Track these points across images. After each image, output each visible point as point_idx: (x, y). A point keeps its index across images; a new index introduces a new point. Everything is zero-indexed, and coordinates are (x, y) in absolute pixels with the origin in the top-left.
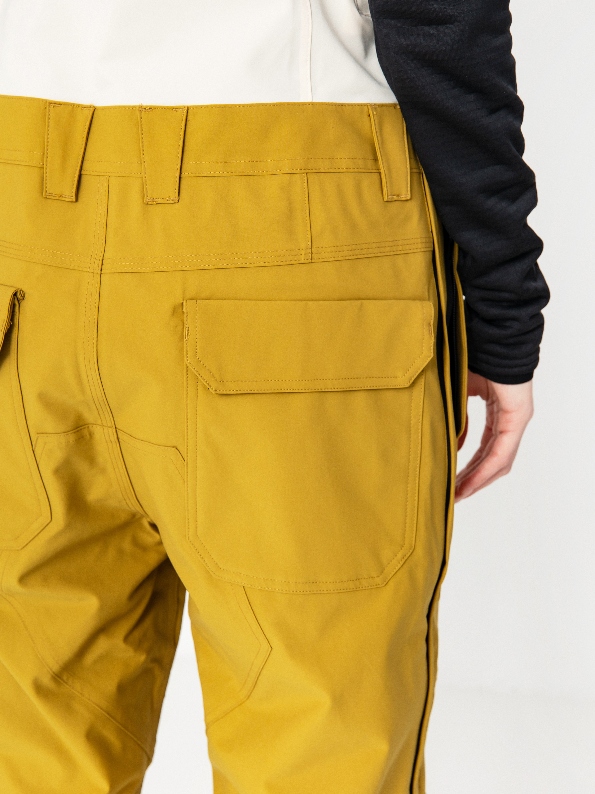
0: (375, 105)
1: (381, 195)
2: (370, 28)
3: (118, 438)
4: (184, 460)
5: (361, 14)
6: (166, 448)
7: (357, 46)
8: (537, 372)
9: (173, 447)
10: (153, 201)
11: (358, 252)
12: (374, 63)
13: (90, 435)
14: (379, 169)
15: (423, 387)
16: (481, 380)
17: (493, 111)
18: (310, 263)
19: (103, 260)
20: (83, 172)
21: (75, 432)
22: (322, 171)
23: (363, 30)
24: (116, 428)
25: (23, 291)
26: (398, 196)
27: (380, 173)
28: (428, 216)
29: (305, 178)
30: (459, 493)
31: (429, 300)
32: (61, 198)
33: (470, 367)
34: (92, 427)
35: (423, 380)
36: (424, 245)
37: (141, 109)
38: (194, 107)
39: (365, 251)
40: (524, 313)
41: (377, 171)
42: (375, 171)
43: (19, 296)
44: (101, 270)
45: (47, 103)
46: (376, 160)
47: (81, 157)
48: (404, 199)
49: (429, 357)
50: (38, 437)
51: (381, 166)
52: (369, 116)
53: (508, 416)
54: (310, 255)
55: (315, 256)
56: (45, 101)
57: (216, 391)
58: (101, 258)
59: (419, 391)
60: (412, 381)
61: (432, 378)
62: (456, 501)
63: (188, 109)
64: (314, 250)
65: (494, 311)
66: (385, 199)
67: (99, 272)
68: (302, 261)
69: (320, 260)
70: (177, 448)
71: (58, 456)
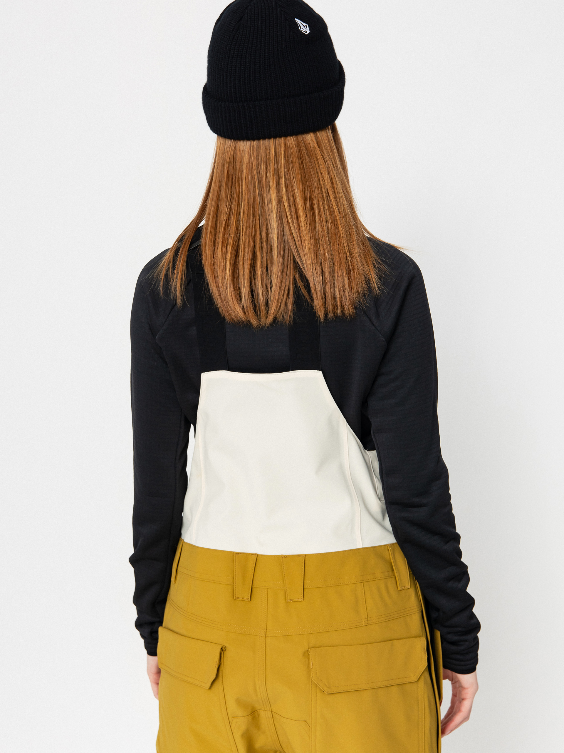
0: (391, 544)
1: (397, 588)
2: (384, 506)
3: (272, 716)
4: (310, 727)
5: (380, 501)
6: (300, 722)
7: (379, 516)
8: (478, 667)
9: (304, 721)
10: (291, 601)
11: (388, 617)
12: (387, 523)
13: (258, 715)
14: (394, 575)
15: (423, 680)
16: (449, 672)
17: (447, 542)
18: (367, 625)
19: (266, 630)
20: (253, 586)
21: (251, 715)
22: (370, 580)
23: (382, 508)
24: (272, 711)
25: (225, 646)
26: (405, 587)
27: (395, 577)
28: (418, 594)
29: (363, 585)
30: (443, 733)
31: (423, 636)
32: (243, 600)
33: (445, 667)
34: (259, 711)
35: (423, 676)
36: (418, 609)
37: (283, 557)
38: (308, 555)
39: (392, 617)
40: (469, 637)
41: (394, 576)
42: (393, 576)
43: (223, 649)
44: (266, 635)
45: (234, 554)
46: (393, 570)
47: (252, 579)
48: (407, 588)
49: (425, 665)
50: (233, 719)
51: (396, 574)
52: (388, 550)
53: (466, 691)
54: (367, 622)
55: (369, 622)
56: (233, 553)
57: (327, 692)
58: (265, 629)
59: (421, 683)
60: (418, 678)
61: (427, 675)
62: (442, 737)
63: (305, 556)
64: (369, 619)
65: (456, 638)
66: (399, 590)
67: (265, 636)
68: (364, 625)
69: (372, 624)
70: (306, 722)
71: (243, 727)
